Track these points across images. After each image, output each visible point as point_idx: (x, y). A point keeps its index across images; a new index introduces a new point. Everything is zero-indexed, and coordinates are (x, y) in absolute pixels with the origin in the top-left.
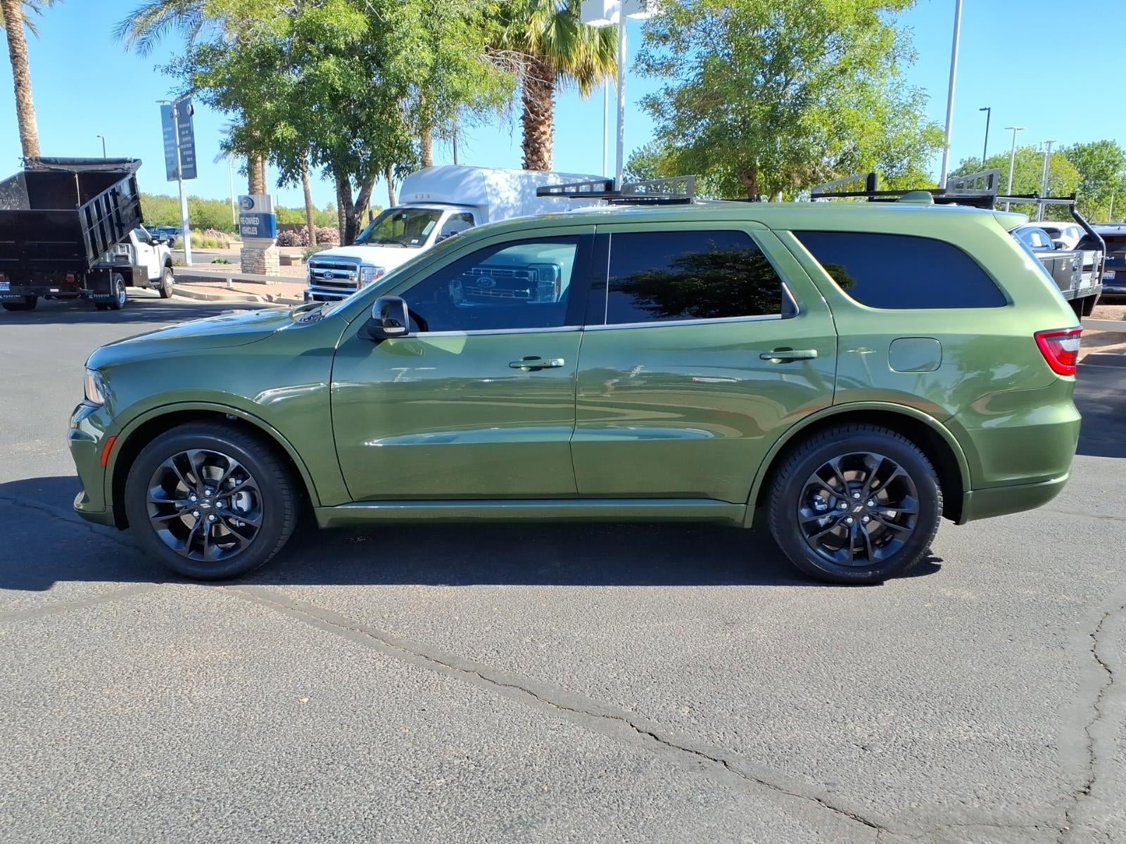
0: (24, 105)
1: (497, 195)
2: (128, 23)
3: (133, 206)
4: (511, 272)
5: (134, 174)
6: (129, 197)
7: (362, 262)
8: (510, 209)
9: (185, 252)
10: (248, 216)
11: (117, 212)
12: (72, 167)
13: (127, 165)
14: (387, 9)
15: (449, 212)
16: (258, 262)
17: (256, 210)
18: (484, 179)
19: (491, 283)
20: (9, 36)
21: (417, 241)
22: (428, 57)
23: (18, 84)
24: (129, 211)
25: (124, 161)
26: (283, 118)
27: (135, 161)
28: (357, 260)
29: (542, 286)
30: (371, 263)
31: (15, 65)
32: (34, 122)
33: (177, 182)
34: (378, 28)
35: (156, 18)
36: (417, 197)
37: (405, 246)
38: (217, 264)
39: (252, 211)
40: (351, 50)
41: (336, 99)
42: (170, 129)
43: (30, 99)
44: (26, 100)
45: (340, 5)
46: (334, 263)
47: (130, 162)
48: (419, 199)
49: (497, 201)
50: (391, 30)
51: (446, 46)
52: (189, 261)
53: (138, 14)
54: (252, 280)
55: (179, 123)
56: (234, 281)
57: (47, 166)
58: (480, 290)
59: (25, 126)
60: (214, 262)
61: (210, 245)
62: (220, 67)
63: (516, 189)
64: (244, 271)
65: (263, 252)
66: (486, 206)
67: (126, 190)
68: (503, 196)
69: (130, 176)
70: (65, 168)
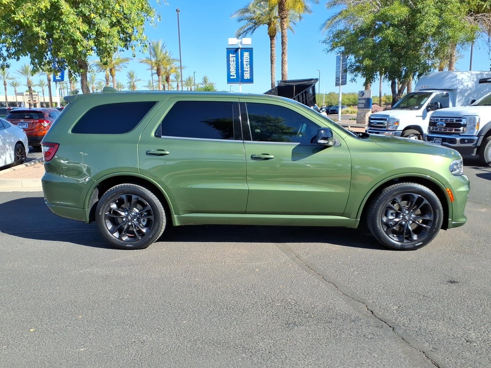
0: (284, 61)
1: (462, 84)
2: (324, 24)
3: (312, 97)
4: (453, 120)
5: (315, 85)
6: (312, 94)
7: (390, 117)
8: (469, 90)
9: (338, 116)
10: (361, 99)
11: (306, 100)
12: (293, 83)
13: (313, 81)
14: (420, 3)
15: (435, 94)
16: (363, 119)
17: (364, 97)
18: (456, 76)
19: (443, 125)
20: (282, 35)
21: (417, 107)
22: (436, 21)
23: (283, 53)
24: (312, 99)
25: (312, 80)
26: (367, 57)
27: (316, 79)
28: (388, 116)
29: (469, 126)
30: (393, 117)
31: (282, 46)
32: (286, 67)
33: (339, 87)
34: (414, 12)
35: (335, 21)
36: (422, 87)
37: (411, 110)
38: (351, 120)
39: (363, 97)
40: (402, 23)
41: (392, 46)
42: (339, 65)
43: (286, 58)
44: (285, 59)
45: (396, 4)
46: (380, 118)
47: (314, 80)
48: (423, 88)
49: (461, 87)
50: (421, 13)
51: (447, 16)
52: (340, 119)
53: (329, 20)
54: (359, 126)
55: (342, 62)
56: (351, 127)
57: (285, 83)
58: (438, 128)
59: (284, 69)
60: (350, 120)
61: (354, 112)
62: (344, 38)
63: (473, 81)
64: (357, 123)
65: (365, 115)
66: (456, 89)
67: (311, 91)
68: (465, 84)
69: (312, 86)
70: (291, 84)
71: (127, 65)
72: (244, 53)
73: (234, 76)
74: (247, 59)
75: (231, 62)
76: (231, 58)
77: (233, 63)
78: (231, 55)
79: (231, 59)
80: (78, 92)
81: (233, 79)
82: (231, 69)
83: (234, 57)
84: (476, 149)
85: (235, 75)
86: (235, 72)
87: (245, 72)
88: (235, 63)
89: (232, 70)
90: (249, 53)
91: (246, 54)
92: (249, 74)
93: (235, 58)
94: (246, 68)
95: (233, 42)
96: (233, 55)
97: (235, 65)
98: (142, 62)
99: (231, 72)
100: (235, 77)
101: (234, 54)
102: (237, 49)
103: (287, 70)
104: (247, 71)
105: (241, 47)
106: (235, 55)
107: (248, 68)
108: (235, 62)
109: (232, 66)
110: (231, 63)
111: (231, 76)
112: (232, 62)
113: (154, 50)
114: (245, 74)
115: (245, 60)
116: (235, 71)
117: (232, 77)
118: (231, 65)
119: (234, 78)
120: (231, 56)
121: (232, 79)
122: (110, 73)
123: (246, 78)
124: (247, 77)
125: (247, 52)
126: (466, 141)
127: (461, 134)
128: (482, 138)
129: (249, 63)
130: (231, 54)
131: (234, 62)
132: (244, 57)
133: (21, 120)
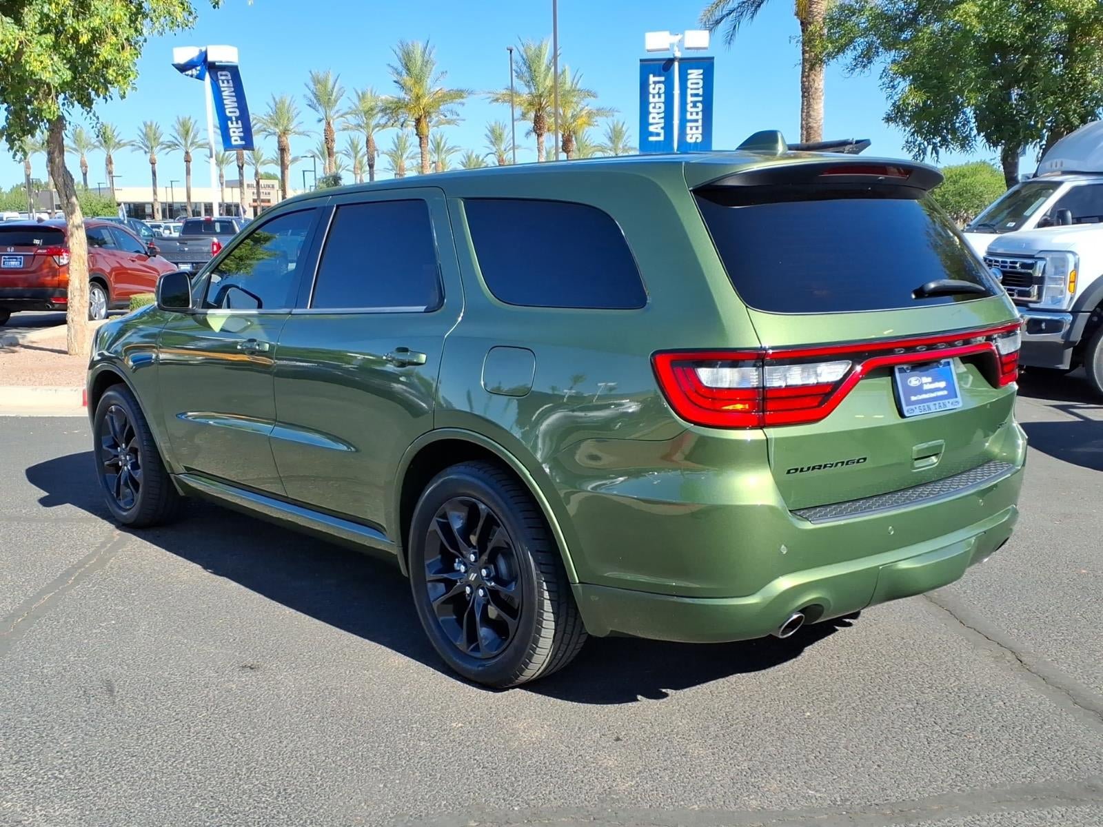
4: (1016, 262)
13: (848, 148)
15: (1070, 183)
21: (1013, 224)
27: (857, 142)
36: (1052, 166)
47: (851, 143)
48: (1054, 169)
71: (459, 109)
72: (689, 71)
73: (658, 134)
74: (698, 89)
75: (651, 96)
76: (652, 86)
77: (656, 99)
78: (652, 79)
79: (651, 91)
80: (340, 178)
81: (656, 142)
82: (651, 116)
83: (659, 82)
84: (1071, 350)
85: (662, 132)
86: (662, 125)
87: (689, 124)
88: (663, 99)
89: (654, 118)
90: (701, 71)
91: (695, 75)
92: (700, 128)
93: (662, 86)
94: (691, 114)
95: (659, 42)
96: (657, 79)
97: (663, 106)
98: (497, 100)
99: (652, 124)
100: (661, 138)
101: (660, 75)
102: (670, 61)
103: (822, 116)
104: (696, 121)
105: (678, 54)
106: (662, 79)
107: (697, 113)
108: (663, 96)
109: (654, 108)
110: (651, 99)
111: (652, 134)
112: (654, 97)
113: (529, 67)
114: (688, 129)
115: (689, 92)
116: (663, 121)
117: (652, 139)
118: (651, 106)
119: (660, 142)
120: (651, 82)
121: (652, 142)
122: (417, 129)
123: (693, 141)
124: (694, 137)
125: (698, 68)
126: (1043, 326)
127: (1031, 305)
128: (1083, 319)
129: (700, 99)
130: (651, 76)
131: (660, 97)
132: (689, 83)
133: (9, 249)
